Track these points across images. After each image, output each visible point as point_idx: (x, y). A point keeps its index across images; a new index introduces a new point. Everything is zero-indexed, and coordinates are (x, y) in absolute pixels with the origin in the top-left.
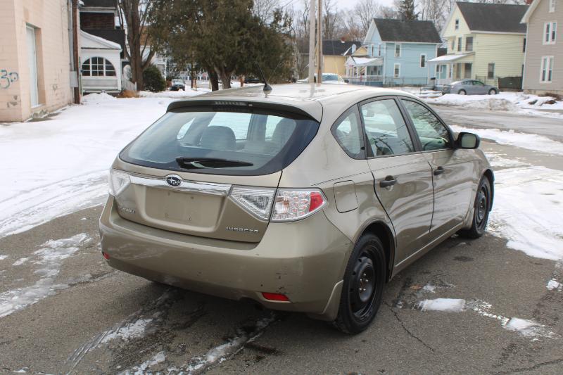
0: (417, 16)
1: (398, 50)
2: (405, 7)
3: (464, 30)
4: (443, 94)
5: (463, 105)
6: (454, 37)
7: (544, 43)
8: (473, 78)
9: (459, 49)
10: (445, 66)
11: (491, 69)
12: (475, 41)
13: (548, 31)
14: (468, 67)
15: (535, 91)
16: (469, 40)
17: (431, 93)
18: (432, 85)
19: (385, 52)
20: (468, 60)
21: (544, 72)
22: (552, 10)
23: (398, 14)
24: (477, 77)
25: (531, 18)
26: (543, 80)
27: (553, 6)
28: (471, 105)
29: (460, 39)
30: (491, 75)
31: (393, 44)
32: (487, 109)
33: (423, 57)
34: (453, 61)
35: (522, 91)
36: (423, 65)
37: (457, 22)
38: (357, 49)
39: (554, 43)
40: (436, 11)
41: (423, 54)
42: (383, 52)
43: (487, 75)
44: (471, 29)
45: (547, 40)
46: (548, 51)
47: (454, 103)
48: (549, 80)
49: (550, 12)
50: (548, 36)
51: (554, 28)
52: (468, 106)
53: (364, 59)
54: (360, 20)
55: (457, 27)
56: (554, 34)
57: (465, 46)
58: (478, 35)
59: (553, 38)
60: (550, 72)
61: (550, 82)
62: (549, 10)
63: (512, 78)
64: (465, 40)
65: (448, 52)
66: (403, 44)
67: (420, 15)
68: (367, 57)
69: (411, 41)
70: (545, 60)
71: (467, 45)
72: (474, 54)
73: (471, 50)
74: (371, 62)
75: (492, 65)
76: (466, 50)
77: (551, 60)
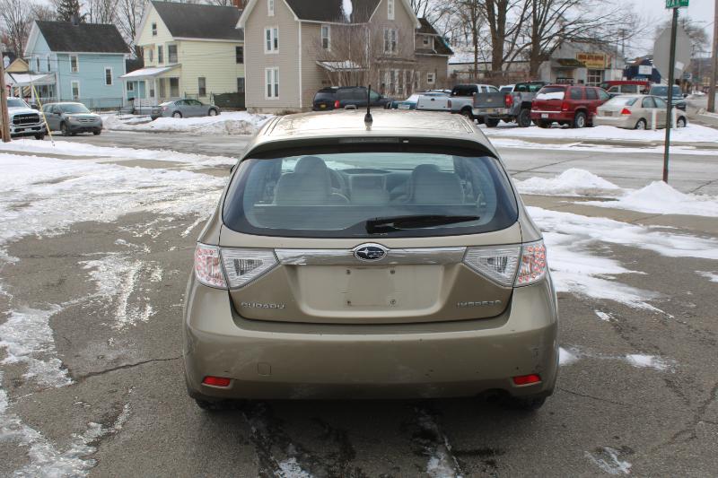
0: (83, 18)
1: (74, 62)
2: (67, 6)
3: (165, 37)
4: (154, 118)
5: (192, 131)
6: (153, 46)
7: (266, 52)
8: (182, 96)
9: (161, 60)
10: (143, 83)
11: (202, 84)
12: (179, 50)
13: (269, 38)
14: (174, 82)
15: (261, 110)
16: (173, 50)
17: (134, 118)
18: (131, 108)
19: (56, 66)
20: (174, 74)
21: (269, 86)
22: (271, 13)
23: (58, 14)
24: (186, 95)
25: (247, 22)
26: (269, 95)
27: (271, 8)
28: (204, 130)
29: (160, 48)
30: (203, 91)
31: (67, 55)
32: (224, 133)
33: (108, 71)
34: (155, 75)
35: (245, 109)
36: (109, 81)
37: (154, 27)
38: (11, 62)
39: (277, 52)
40: (108, 11)
41: (108, 68)
42: (55, 65)
43: (197, 91)
44: (174, 35)
45: (269, 48)
46: (271, 61)
47: (178, 129)
48: (277, 95)
49: (269, 15)
50: (269, 43)
51: (275, 34)
52: (199, 131)
53: (27, 75)
54: (5, 22)
55: (155, 33)
56: (276, 41)
57: (167, 57)
58: (182, 43)
59: (276, 46)
60: (276, 86)
61: (278, 98)
62: (267, 13)
63: (229, 94)
64: (167, 49)
65: (145, 65)
66: (79, 55)
67: (88, 17)
68: (31, 73)
69: (90, 51)
70: (269, 72)
71: (170, 56)
72: (180, 66)
73: (176, 61)
74: (39, 80)
75: (202, 80)
76: (170, 61)
77: (276, 71)
